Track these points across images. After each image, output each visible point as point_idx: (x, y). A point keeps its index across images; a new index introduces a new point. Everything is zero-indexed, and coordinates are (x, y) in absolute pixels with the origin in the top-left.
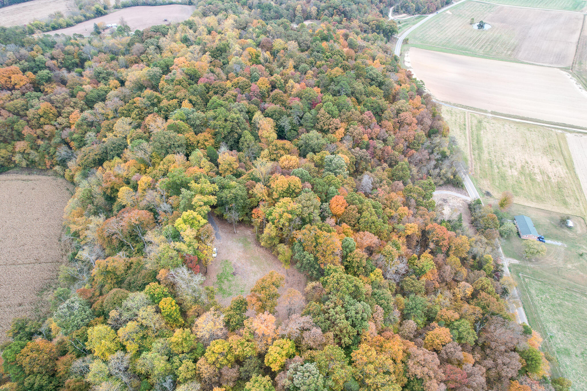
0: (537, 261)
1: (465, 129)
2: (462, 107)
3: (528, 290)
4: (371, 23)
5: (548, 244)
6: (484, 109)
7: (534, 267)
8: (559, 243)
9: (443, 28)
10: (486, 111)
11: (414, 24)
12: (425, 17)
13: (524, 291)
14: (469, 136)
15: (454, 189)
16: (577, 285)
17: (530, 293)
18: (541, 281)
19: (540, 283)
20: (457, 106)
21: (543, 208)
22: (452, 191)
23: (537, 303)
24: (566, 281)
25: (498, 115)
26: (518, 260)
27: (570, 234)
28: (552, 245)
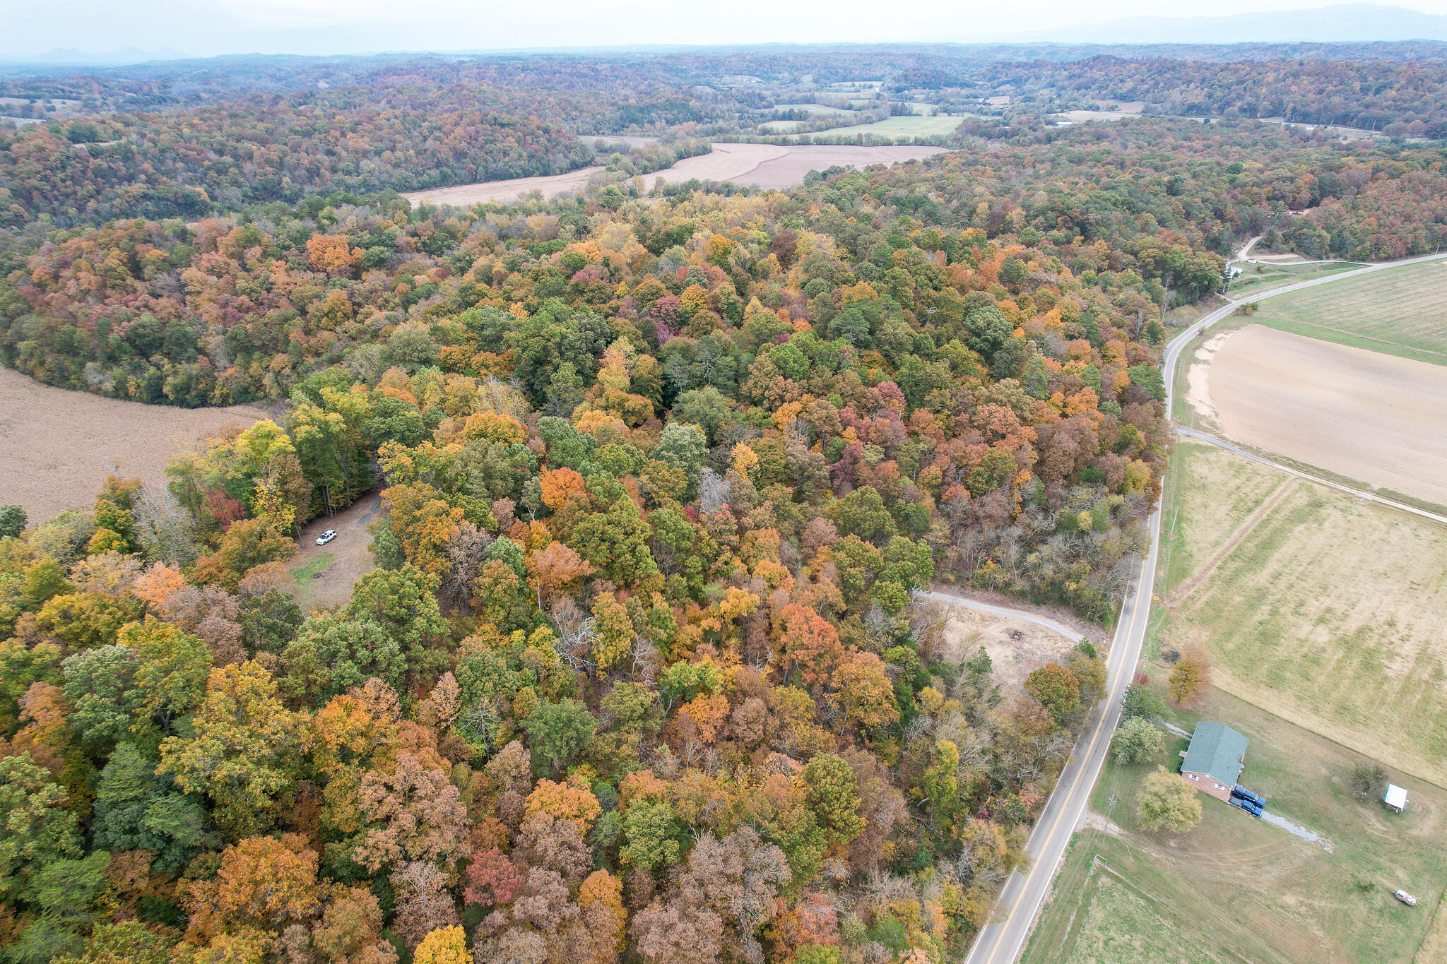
0: (1185, 850)
1: (1250, 510)
2: (1289, 465)
3: (1087, 903)
4: (1144, 254)
5: (1265, 824)
6: (1360, 480)
7: (1157, 860)
8: (1313, 836)
9: (1397, 296)
10: (1363, 486)
11: (1306, 279)
12: (1360, 267)
13: (1072, 902)
14: (1247, 528)
15: (1075, 620)
16: (1275, 955)
17: (1084, 911)
18: (1148, 900)
19: (1143, 902)
20: (1275, 460)
21: (1338, 737)
22: (1063, 623)
23: (1082, 943)
24: (1239, 930)
25: (1396, 500)
26: (1122, 827)
27: (1375, 825)
28: (1278, 831)
